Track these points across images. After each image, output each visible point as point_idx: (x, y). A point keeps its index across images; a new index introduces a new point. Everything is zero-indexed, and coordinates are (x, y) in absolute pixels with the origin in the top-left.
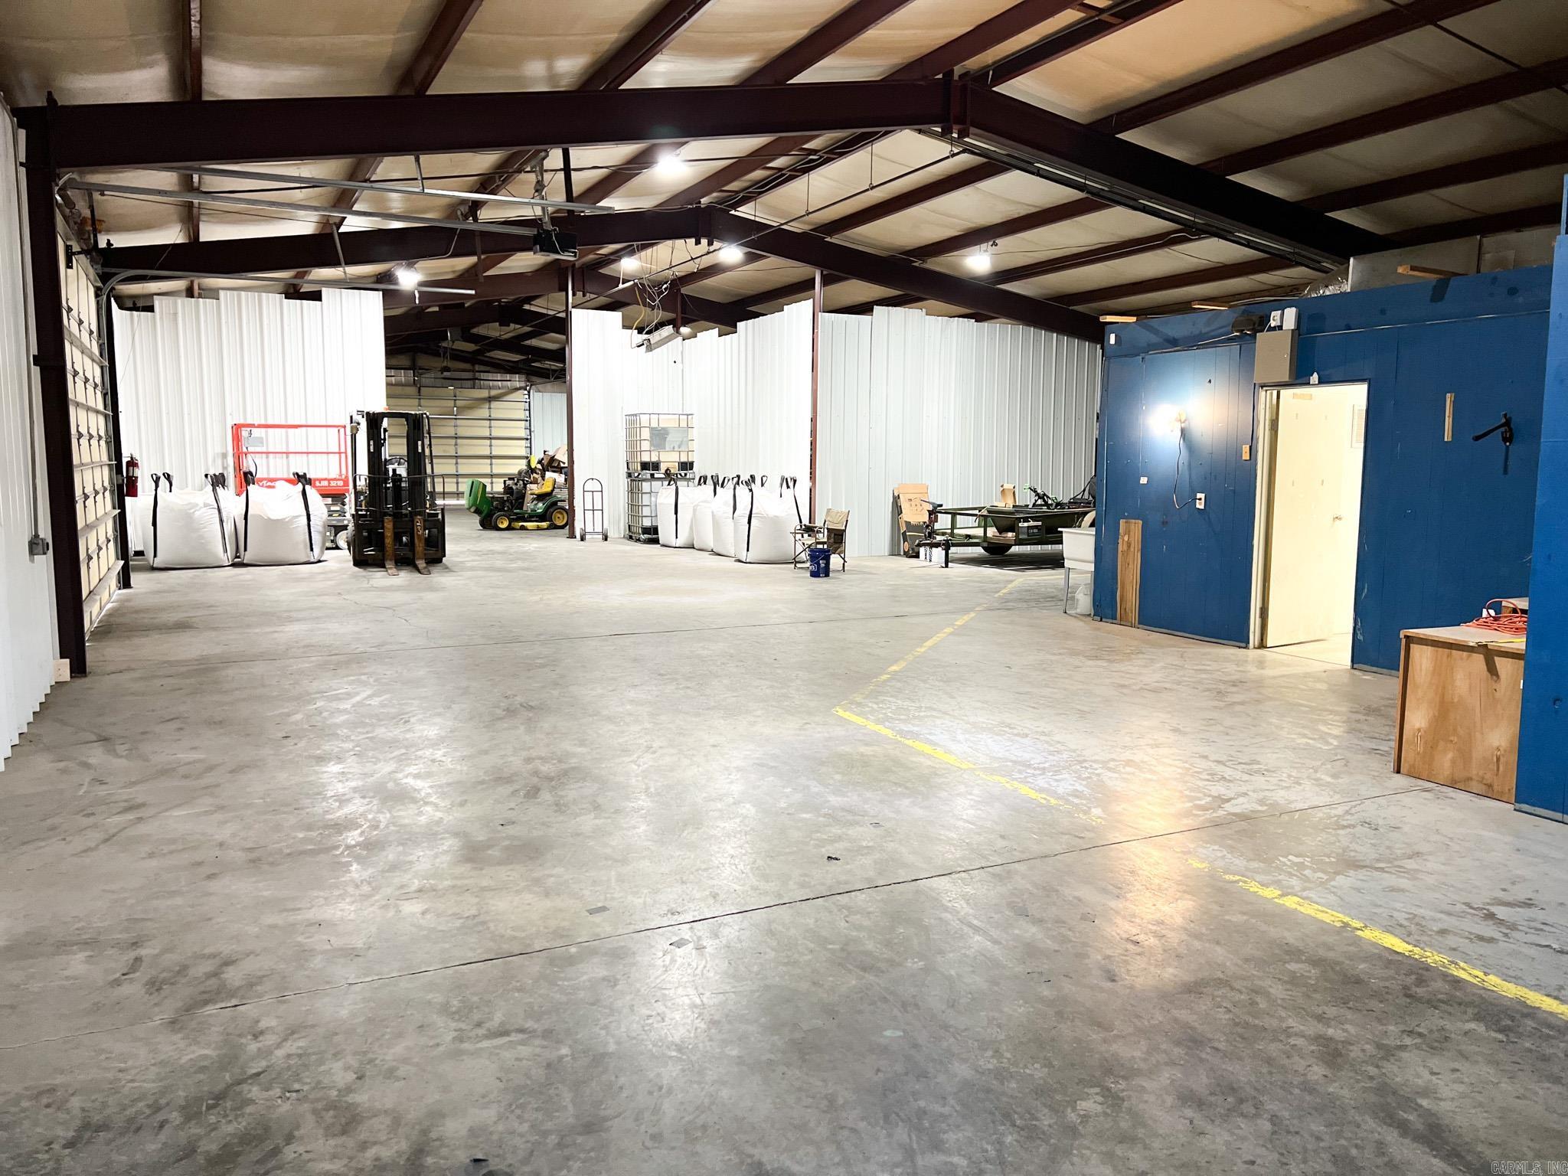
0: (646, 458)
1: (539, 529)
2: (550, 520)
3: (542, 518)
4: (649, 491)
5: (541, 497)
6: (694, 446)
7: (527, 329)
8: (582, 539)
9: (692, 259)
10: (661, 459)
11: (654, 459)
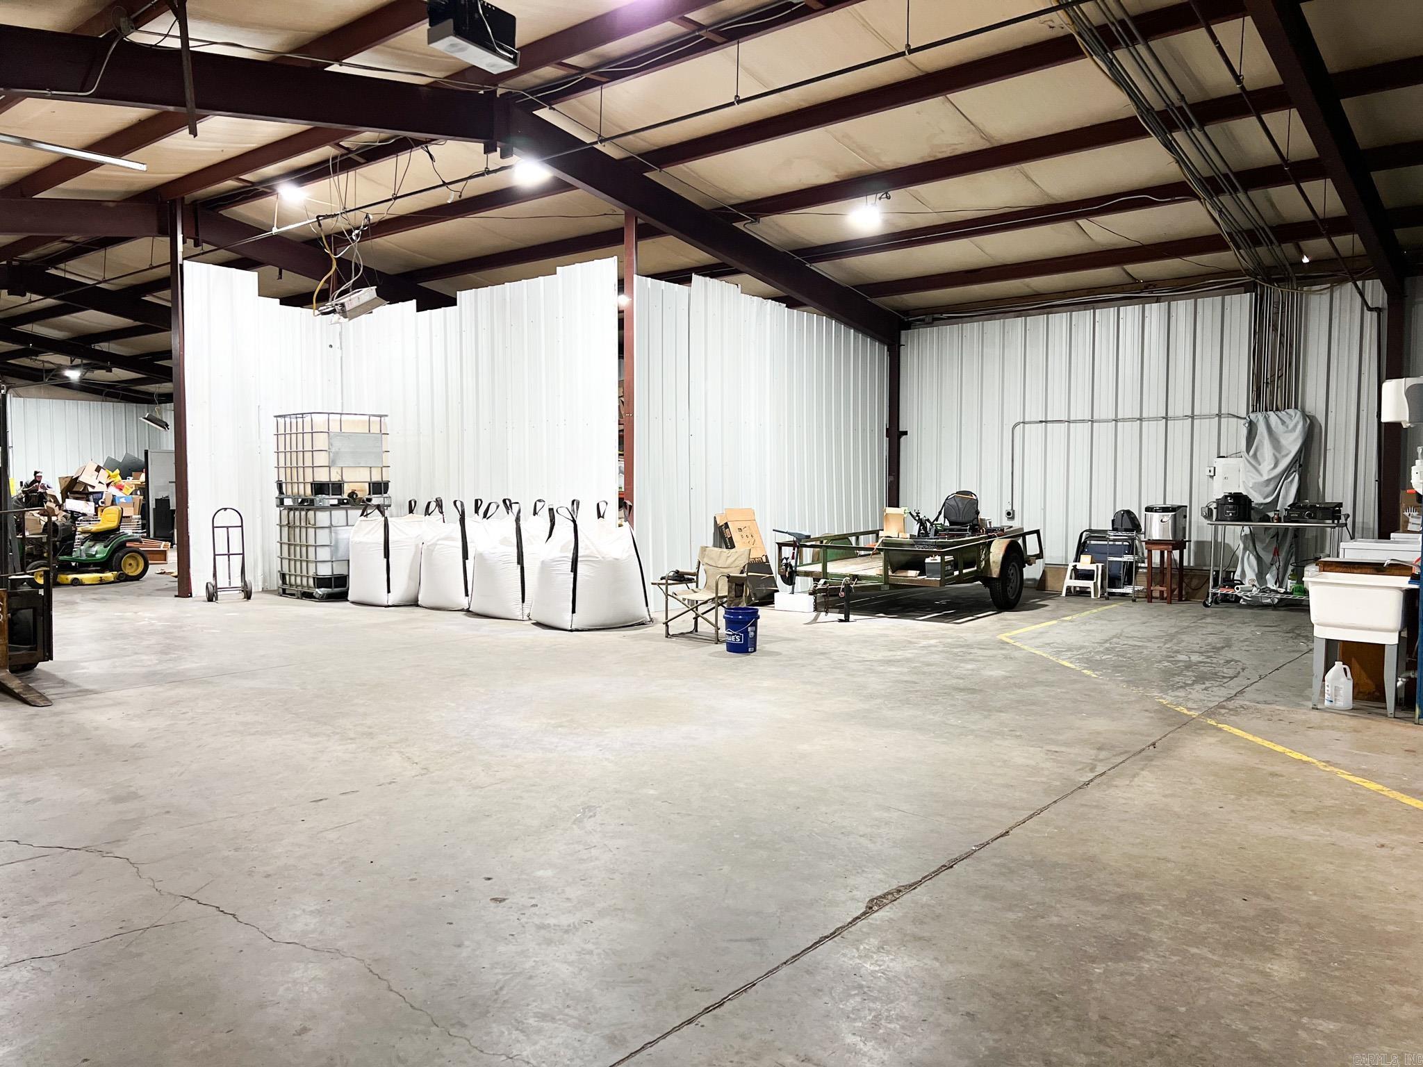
0: (322, 476)
1: (102, 582)
2: (119, 568)
3: (103, 566)
4: (327, 524)
5: (97, 537)
6: (387, 458)
7: (50, 302)
8: (212, 597)
9: (444, 184)
10: (345, 479)
11: (335, 478)
